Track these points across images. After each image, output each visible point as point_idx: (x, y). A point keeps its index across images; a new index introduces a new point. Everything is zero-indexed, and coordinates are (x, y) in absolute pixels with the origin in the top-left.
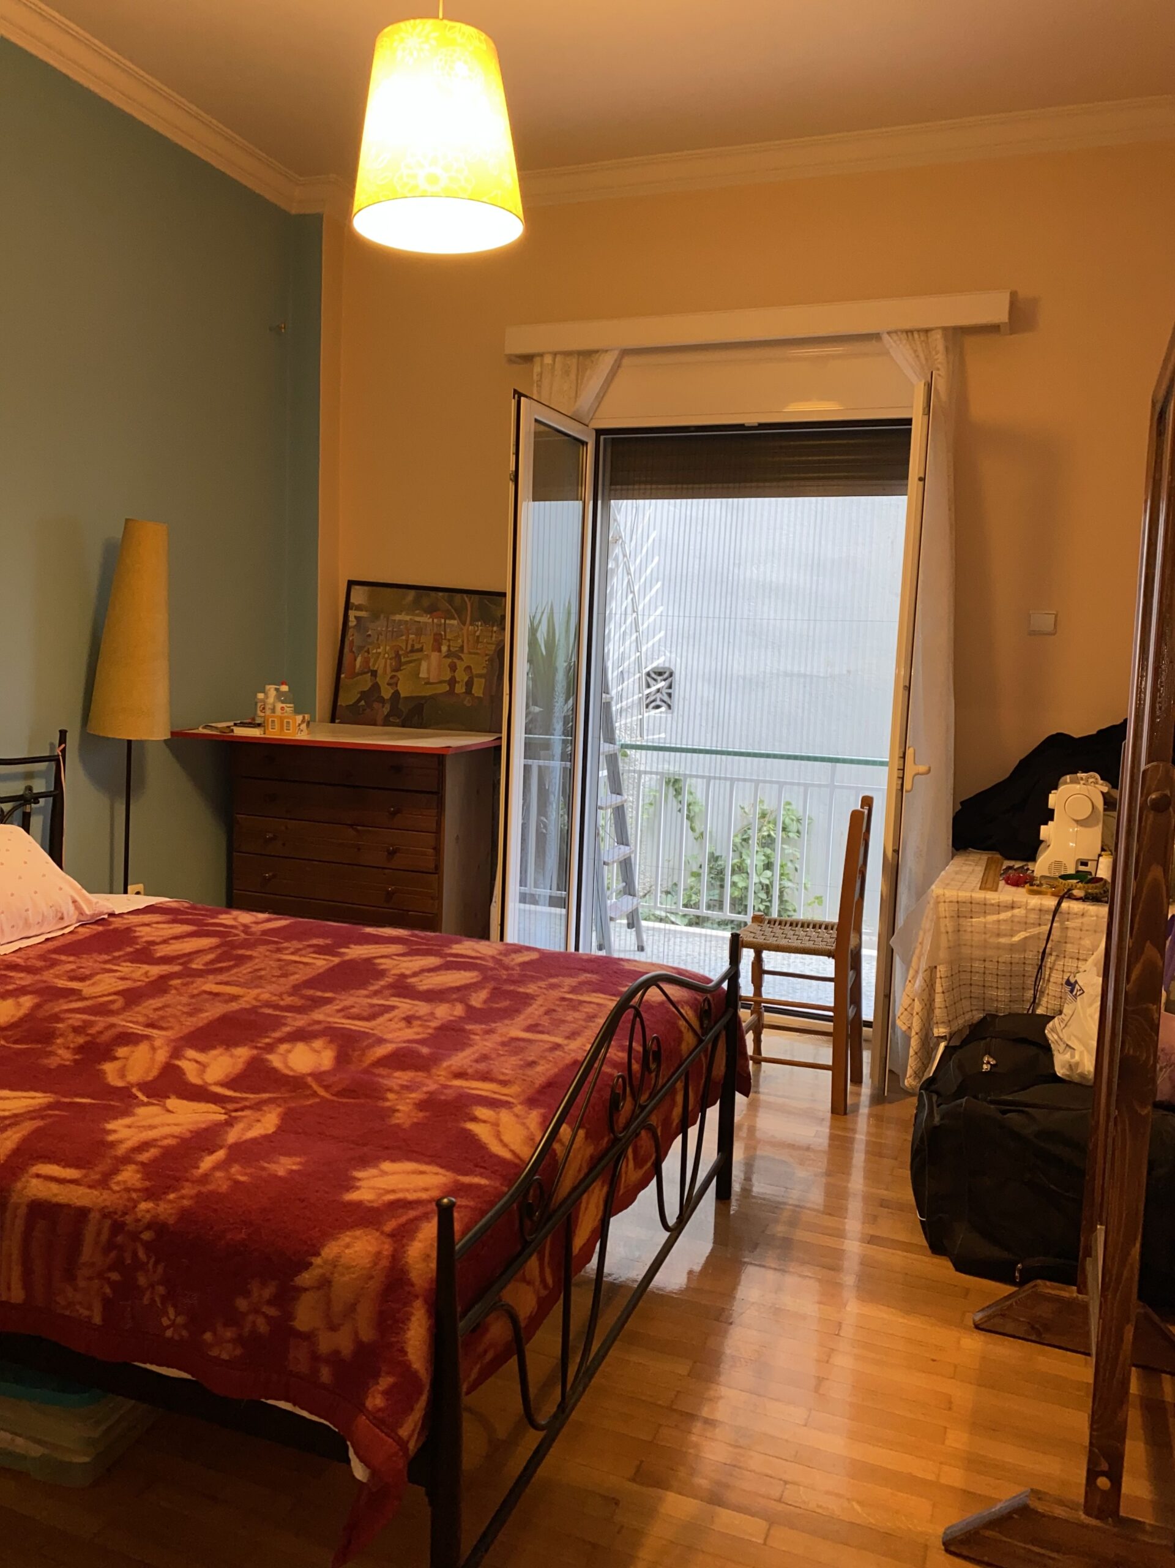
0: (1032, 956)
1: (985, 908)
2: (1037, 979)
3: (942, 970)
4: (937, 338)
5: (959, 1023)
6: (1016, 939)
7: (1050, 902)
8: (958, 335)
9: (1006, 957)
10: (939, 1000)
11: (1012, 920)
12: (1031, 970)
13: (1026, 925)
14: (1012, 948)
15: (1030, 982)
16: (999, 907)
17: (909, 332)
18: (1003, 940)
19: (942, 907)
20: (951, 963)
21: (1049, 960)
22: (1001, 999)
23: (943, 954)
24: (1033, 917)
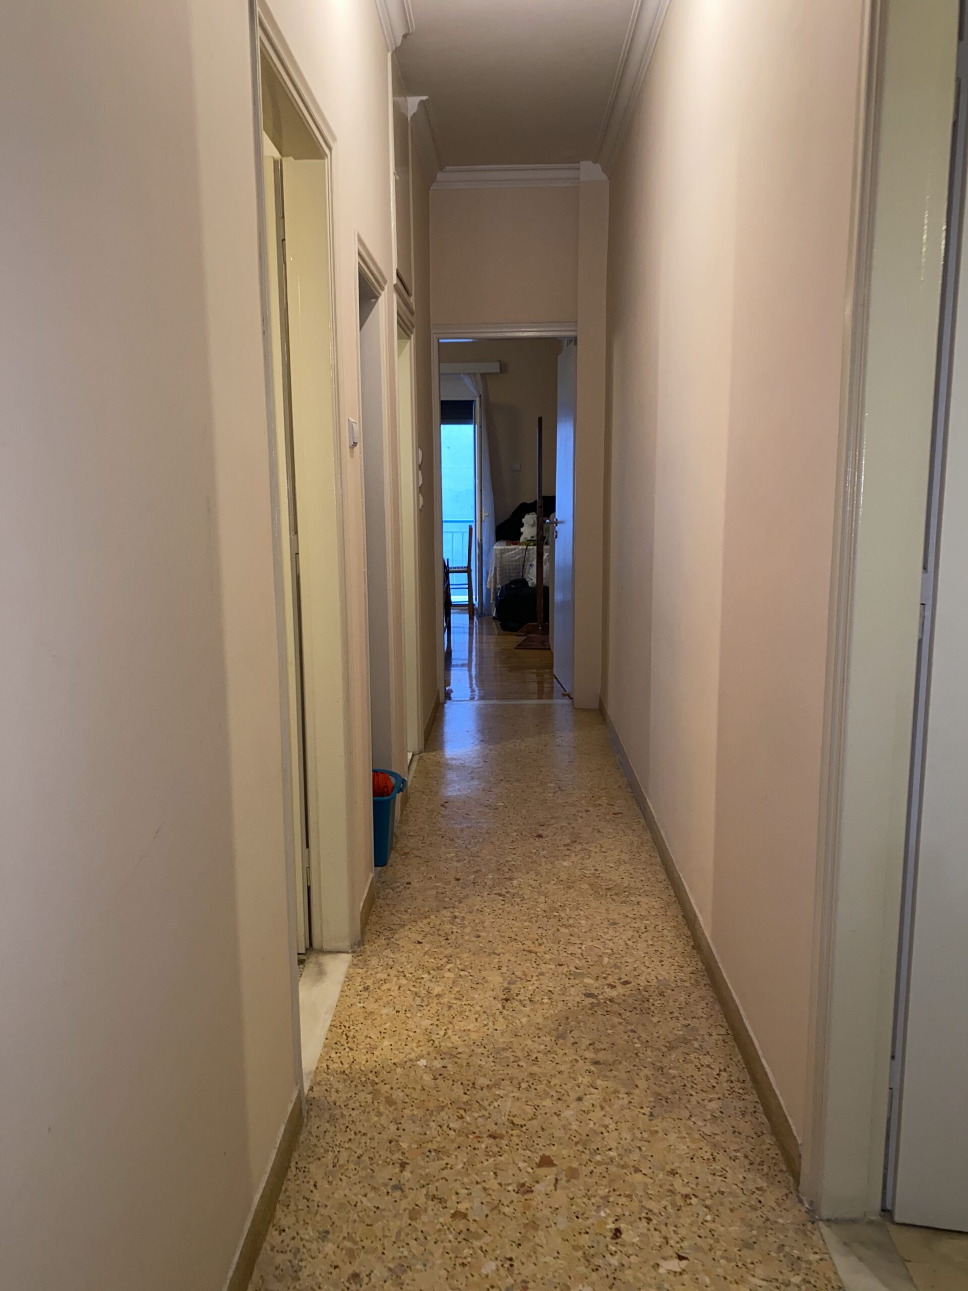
0: (521, 563)
1: (509, 550)
2: (523, 569)
3: (498, 569)
4: (478, 376)
5: (504, 584)
6: (517, 558)
7: (525, 547)
8: (483, 375)
9: (514, 563)
10: (498, 577)
11: (515, 553)
12: (521, 567)
13: (519, 554)
14: (516, 561)
15: (521, 570)
16: (512, 550)
17: (469, 374)
18: (514, 559)
19: (497, 551)
20: (500, 567)
21: (526, 563)
22: (514, 577)
23: (498, 564)
24: (521, 552)
